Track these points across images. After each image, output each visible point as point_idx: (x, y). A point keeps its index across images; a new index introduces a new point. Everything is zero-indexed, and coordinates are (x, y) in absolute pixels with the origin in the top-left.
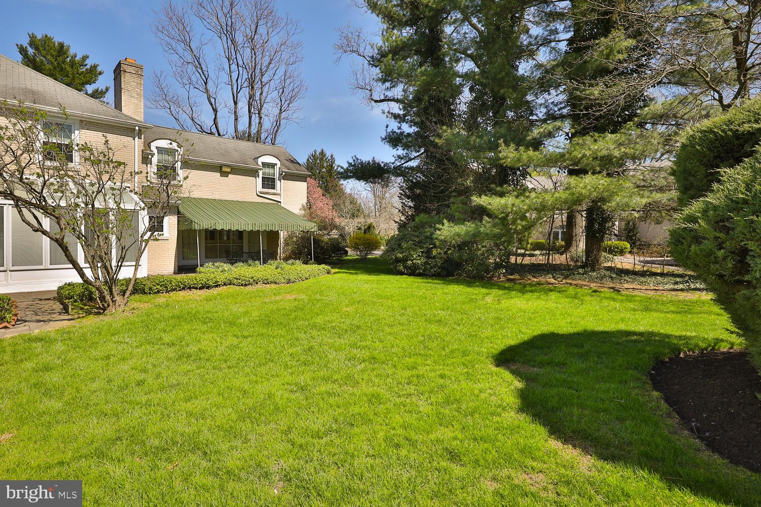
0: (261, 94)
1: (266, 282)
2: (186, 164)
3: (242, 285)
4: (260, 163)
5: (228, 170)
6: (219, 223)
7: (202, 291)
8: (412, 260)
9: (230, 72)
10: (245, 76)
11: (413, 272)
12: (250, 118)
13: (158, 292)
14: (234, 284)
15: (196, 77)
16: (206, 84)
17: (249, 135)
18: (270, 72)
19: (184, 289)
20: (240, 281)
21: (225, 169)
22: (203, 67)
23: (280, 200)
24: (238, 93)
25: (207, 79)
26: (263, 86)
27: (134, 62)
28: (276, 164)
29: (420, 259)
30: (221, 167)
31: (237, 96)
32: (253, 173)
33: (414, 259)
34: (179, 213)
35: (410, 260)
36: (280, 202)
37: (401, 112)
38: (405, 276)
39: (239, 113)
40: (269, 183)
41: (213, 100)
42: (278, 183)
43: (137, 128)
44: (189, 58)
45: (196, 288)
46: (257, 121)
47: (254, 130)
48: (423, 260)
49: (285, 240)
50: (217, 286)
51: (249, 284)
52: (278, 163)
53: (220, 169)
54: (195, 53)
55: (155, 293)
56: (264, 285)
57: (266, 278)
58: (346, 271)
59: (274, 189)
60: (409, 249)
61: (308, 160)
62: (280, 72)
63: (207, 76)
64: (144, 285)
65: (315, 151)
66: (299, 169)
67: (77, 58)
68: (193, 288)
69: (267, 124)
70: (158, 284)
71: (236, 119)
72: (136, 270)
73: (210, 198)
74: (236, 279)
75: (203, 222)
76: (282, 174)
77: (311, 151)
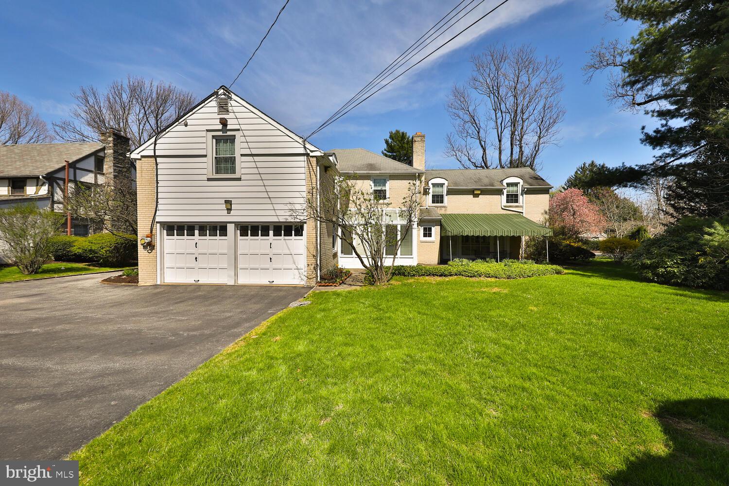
0: (522, 128)
1: (488, 276)
2: (450, 192)
3: (468, 276)
4: (505, 184)
5: (479, 192)
6: (465, 231)
7: (441, 278)
8: (665, 268)
9: (496, 119)
10: (508, 118)
11: (666, 280)
12: (512, 149)
13: (414, 275)
14: (463, 275)
15: (472, 130)
16: (478, 133)
17: (511, 162)
18: (531, 108)
19: (429, 275)
20: (467, 273)
21: (476, 192)
22: (477, 121)
23: (522, 211)
24: (501, 133)
25: (479, 130)
26: (523, 122)
27: (420, 134)
28: (519, 183)
29: (678, 267)
30: (474, 191)
31: (501, 136)
32: (499, 192)
33: (668, 267)
34: (441, 225)
35: (662, 267)
36: (522, 213)
37: (673, 107)
38: (653, 284)
39: (503, 147)
40: (513, 198)
41: (483, 143)
42: (520, 198)
43: (417, 174)
44: (467, 118)
45: (437, 276)
46: (518, 150)
47: (516, 156)
48: (683, 269)
49: (527, 243)
50: (451, 275)
51: (474, 276)
52: (521, 182)
53: (473, 193)
54: (472, 114)
55: (412, 276)
56: (486, 278)
57: (489, 273)
58: (582, 273)
59: (517, 202)
60: (661, 255)
61: (576, 172)
62: (540, 107)
63: (479, 127)
64: (405, 271)
65: (584, 164)
66: (541, 184)
67: (410, 138)
68: (435, 275)
69: (527, 151)
70: (414, 271)
71: (500, 153)
72: (394, 261)
73: (465, 213)
74: (464, 271)
75: (454, 230)
76: (524, 190)
77: (581, 164)
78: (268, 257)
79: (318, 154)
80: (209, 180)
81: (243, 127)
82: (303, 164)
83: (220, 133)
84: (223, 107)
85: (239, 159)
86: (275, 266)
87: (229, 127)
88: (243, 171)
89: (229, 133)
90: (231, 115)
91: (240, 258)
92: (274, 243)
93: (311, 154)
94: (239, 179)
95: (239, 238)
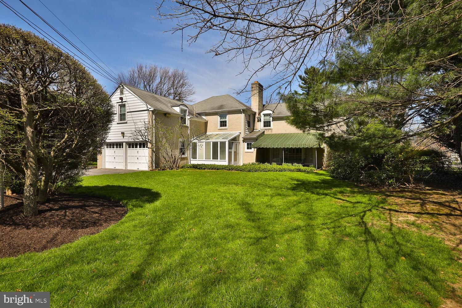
2: (275, 119)
6: (262, 145)
73: (284, 133)
75: (255, 144)
78: (137, 157)
79: (152, 109)
80: (118, 124)
81: (128, 100)
82: (147, 115)
83: (121, 103)
84: (122, 93)
85: (127, 114)
86: (140, 162)
87: (123, 101)
88: (128, 119)
89: (124, 103)
90: (124, 95)
91: (128, 158)
92: (139, 151)
93: (150, 110)
94: (126, 123)
95: (128, 149)
